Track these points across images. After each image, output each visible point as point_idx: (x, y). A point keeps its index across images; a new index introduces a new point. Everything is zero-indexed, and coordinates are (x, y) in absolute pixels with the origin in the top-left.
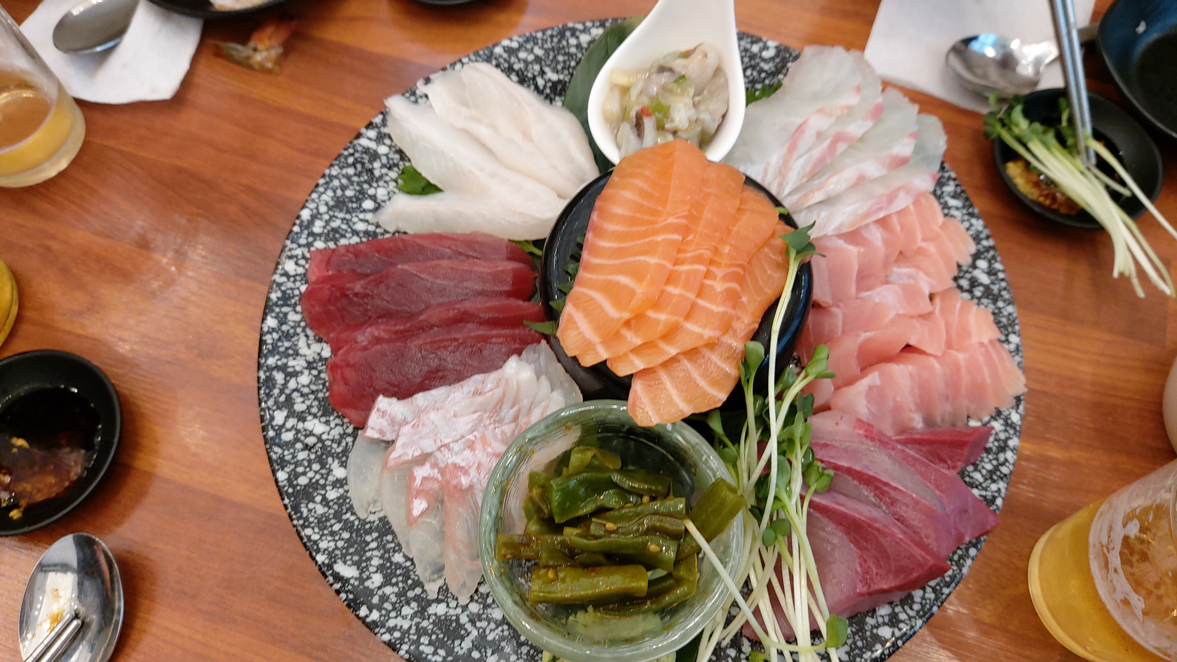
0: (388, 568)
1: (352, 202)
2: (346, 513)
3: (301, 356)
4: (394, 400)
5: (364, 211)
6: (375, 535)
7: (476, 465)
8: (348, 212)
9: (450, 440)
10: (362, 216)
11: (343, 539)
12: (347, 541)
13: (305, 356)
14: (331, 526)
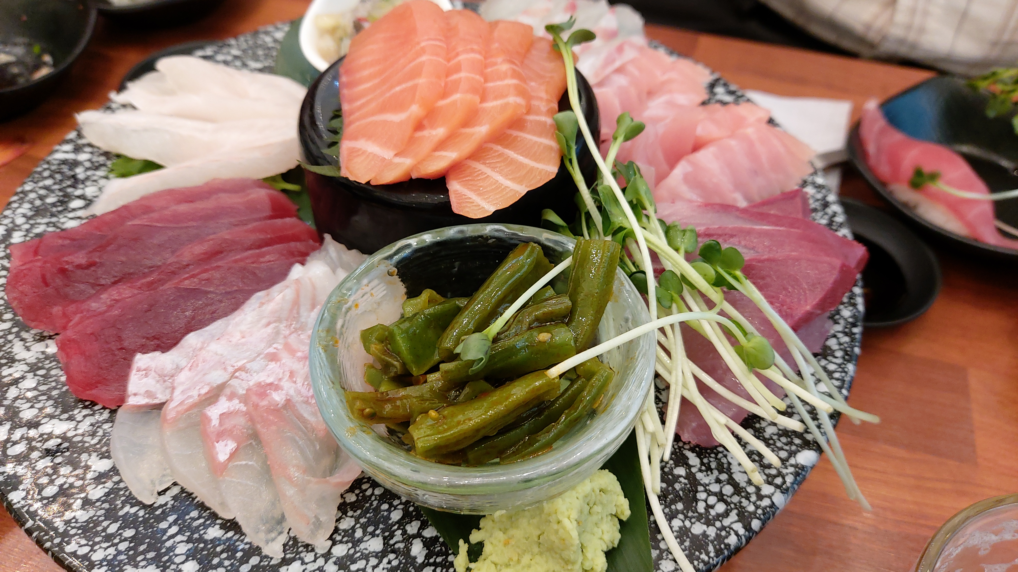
0: (203, 549)
1: (56, 206)
2: (122, 508)
3: (19, 361)
4: (157, 354)
5: (74, 210)
6: (171, 519)
7: (288, 374)
8: (53, 215)
9: (245, 361)
10: (71, 215)
11: (125, 540)
12: (132, 539)
14: (104, 530)
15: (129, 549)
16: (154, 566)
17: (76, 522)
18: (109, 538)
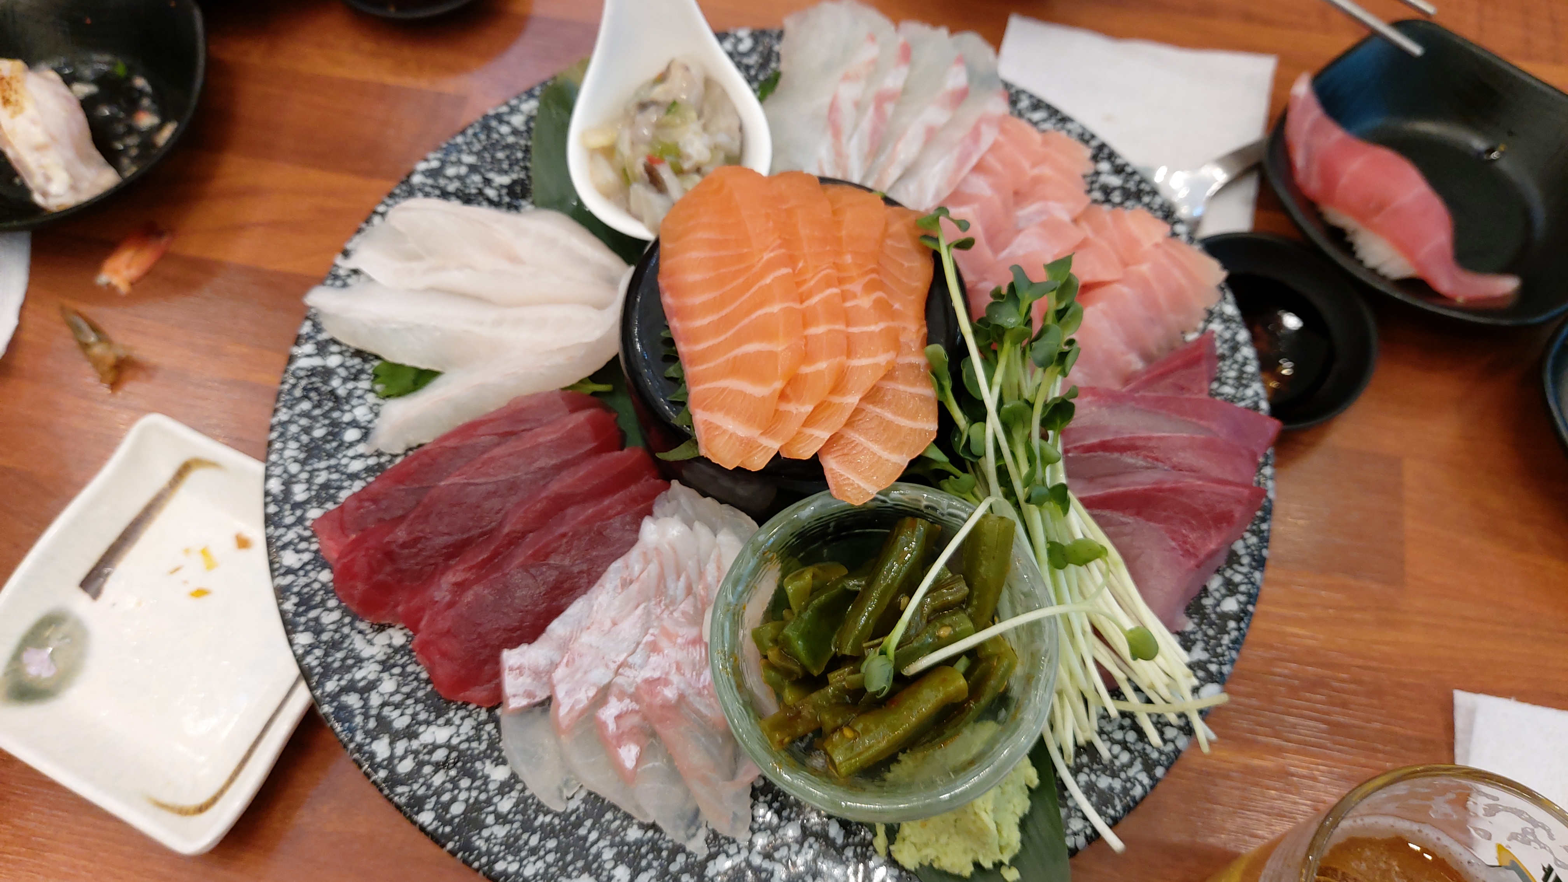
0: (628, 852)
1: (329, 442)
2: (536, 818)
3: (368, 659)
4: (524, 647)
5: (351, 445)
6: (588, 823)
7: (674, 666)
8: (330, 456)
9: (625, 655)
10: (351, 452)
11: (550, 851)
12: (557, 850)
13: (372, 657)
14: (526, 843)
15: (557, 861)
16: (586, 875)
17: (495, 838)
18: (533, 851)
